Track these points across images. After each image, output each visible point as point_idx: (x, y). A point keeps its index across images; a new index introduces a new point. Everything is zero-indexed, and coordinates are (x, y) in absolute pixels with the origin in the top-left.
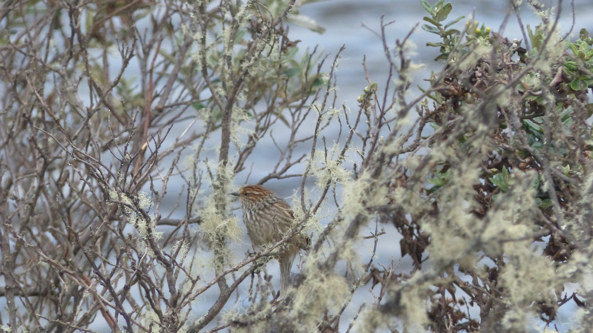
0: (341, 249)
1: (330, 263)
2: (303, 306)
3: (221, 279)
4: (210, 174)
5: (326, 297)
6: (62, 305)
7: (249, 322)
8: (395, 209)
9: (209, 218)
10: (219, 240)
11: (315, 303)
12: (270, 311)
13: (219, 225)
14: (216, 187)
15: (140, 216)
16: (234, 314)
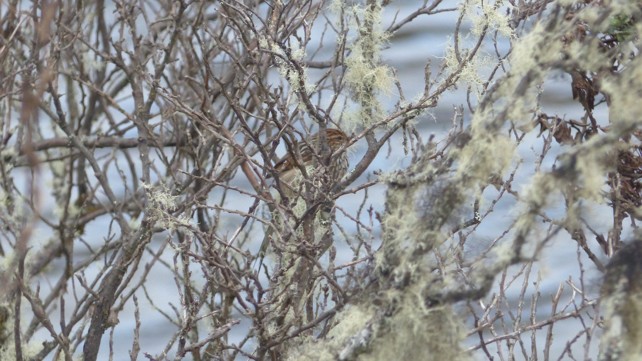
0: (510, 108)
1: (498, 122)
2: (467, 169)
3: (369, 133)
4: (357, 19)
5: (493, 159)
6: (199, 160)
7: (408, 184)
8: (570, 65)
9: (356, 67)
10: (367, 90)
11: (481, 165)
12: (431, 172)
13: (367, 75)
14: (363, 34)
15: (292, 67)
16: (392, 175)
